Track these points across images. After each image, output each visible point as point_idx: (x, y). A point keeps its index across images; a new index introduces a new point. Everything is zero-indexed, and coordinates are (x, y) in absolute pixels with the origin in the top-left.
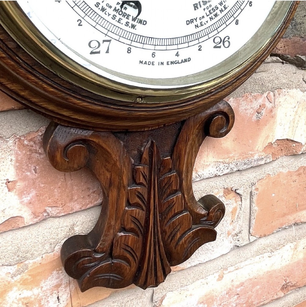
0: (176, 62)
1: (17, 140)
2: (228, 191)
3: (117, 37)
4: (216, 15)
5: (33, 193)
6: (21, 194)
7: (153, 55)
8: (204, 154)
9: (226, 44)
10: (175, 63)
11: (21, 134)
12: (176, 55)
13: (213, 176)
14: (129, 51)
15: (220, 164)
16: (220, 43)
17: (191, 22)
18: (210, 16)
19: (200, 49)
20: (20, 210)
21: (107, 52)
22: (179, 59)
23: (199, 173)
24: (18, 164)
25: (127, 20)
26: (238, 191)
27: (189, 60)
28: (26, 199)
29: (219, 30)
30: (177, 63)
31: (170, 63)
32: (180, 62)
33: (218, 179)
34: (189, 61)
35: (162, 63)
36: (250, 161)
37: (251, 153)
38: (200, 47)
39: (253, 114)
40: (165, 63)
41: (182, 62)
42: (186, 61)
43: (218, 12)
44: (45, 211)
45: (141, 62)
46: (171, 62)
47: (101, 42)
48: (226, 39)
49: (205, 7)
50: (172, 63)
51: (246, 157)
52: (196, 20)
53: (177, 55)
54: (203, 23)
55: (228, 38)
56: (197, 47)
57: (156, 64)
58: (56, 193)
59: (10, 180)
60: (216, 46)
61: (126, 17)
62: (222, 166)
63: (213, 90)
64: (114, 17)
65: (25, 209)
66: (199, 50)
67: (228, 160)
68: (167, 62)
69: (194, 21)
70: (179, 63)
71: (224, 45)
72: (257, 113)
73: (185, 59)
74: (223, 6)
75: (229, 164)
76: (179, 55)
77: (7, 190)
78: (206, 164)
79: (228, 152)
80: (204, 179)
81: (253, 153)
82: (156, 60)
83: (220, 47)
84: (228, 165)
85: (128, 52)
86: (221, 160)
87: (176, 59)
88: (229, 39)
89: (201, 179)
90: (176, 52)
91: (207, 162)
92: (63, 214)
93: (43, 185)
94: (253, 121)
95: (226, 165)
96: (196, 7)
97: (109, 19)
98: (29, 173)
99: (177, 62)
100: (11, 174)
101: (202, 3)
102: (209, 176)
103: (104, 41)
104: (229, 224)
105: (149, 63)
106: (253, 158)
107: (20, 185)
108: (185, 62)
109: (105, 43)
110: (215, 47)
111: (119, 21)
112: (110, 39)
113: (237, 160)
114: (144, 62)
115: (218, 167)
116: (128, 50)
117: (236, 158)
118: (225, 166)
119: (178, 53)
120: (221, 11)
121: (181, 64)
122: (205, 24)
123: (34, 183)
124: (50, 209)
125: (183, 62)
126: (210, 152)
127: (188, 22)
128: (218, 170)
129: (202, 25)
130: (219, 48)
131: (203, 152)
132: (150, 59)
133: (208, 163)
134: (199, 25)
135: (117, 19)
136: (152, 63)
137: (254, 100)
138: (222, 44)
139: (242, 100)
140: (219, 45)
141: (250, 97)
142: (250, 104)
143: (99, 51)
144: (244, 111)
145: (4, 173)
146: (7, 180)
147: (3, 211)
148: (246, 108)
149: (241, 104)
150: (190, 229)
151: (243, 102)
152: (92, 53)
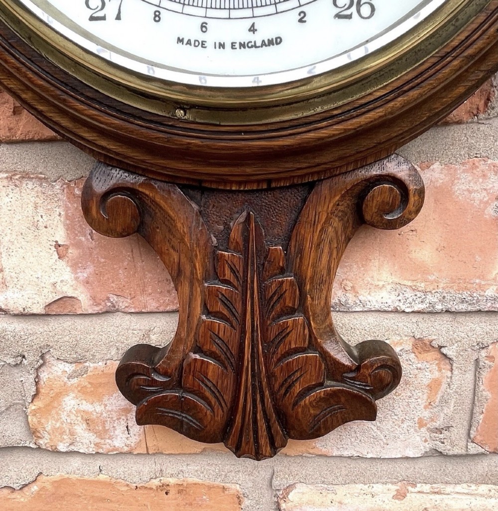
0: (250, 45)
1: (65, 186)
2: (422, 346)
5: (91, 269)
6: (75, 266)
7: (204, 27)
8: (371, 264)
9: (366, 10)
10: (248, 47)
11: (69, 178)
12: (250, 30)
13: (390, 309)
14: (157, 17)
15: (405, 289)
16: (349, 8)
19: (303, 20)
20: (76, 289)
21: (118, 17)
22: (258, 38)
23: (361, 298)
24: (68, 222)
26: (444, 351)
27: (278, 41)
28: (83, 275)
30: (252, 47)
31: (237, 46)
32: (259, 44)
33: (403, 318)
34: (277, 44)
35: (222, 46)
36: (475, 299)
37: (477, 281)
38: (302, 15)
39: (488, 203)
40: (228, 46)
41: (263, 44)
42: (271, 42)
44: (108, 299)
45: (180, 40)
46: (240, 44)
50: (242, 45)
51: (466, 288)
53: (253, 29)
56: (295, 15)
57: (210, 44)
58: (121, 276)
59: (60, 243)
60: (341, 14)
62: (409, 294)
63: (335, 112)
65: (81, 289)
66: (301, 21)
67: (423, 285)
68: (232, 43)
70: (256, 47)
71: (359, 11)
72: (497, 203)
73: (268, 40)
75: (425, 292)
76: (256, 30)
77: (56, 256)
78: (377, 283)
79: (422, 270)
80: (370, 311)
81: (483, 283)
82: (210, 38)
83: (349, 17)
84: (422, 294)
85: (155, 21)
86: (409, 283)
87: (248, 37)
89: (366, 309)
90: (249, 23)
91: (378, 280)
92: (133, 310)
93: (103, 260)
94: (487, 217)
95: (419, 294)
98: (83, 239)
99: (253, 44)
100: (61, 236)
102: (382, 307)
104: (422, 406)
105: (197, 44)
106: (482, 293)
107: (73, 252)
108: (269, 45)
110: (338, 16)
113: (443, 288)
114: (185, 41)
115: (401, 295)
116: (156, 16)
117: (441, 285)
118: (416, 295)
119: (253, 25)
121: (260, 48)
123: (91, 254)
124: (115, 297)
125: (266, 46)
126: (385, 262)
128: (402, 301)
130: (347, 20)
131: (370, 260)
132: (195, 34)
133: (381, 283)
136: (202, 44)
137: (493, 173)
138: (354, 9)
139: (461, 171)
140: (348, 12)
141: (482, 166)
142: (481, 180)
143: (103, 15)
144: (466, 193)
145: (52, 232)
146: (56, 242)
147: (54, 284)
148: (471, 189)
149: (459, 179)
150: (321, 385)
151: (463, 175)
152: (92, 18)
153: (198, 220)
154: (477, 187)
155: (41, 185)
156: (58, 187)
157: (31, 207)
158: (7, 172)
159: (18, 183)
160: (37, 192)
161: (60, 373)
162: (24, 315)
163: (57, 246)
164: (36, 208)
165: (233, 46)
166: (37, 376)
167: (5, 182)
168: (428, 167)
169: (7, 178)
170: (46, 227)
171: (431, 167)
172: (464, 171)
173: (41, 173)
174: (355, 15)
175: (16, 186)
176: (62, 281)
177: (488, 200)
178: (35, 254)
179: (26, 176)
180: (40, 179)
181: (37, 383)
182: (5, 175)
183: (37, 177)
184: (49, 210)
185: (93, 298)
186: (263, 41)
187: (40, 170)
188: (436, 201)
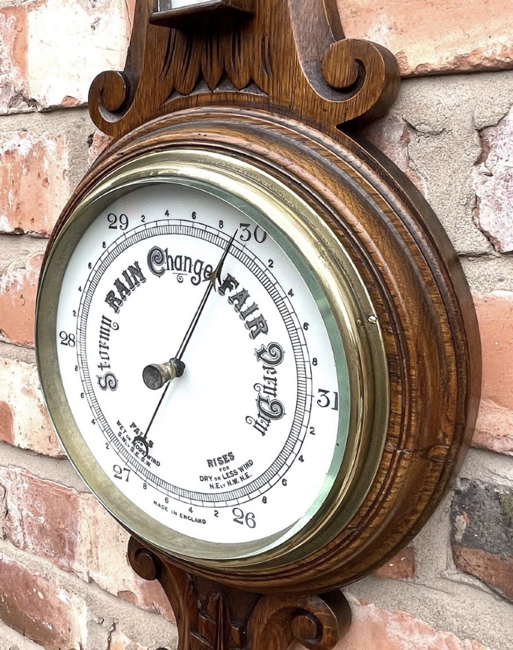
3: (135, 470)
4: (235, 481)
7: (166, 500)
9: (250, 523)
10: (188, 519)
12: (189, 510)
16: (241, 518)
17: (205, 479)
18: (228, 480)
19: (217, 515)
20: (135, 589)
21: (127, 480)
22: (194, 516)
25: (143, 456)
27: (204, 522)
28: (140, 582)
29: (240, 501)
30: (190, 520)
31: (183, 516)
32: (194, 519)
38: (216, 512)
40: (178, 514)
41: (196, 520)
42: (200, 521)
43: (238, 477)
44: (153, 604)
45: (155, 503)
47: (123, 470)
48: (250, 516)
49: (222, 467)
50: (185, 517)
52: (211, 478)
53: (191, 510)
54: (219, 486)
55: (252, 515)
56: (212, 511)
57: (169, 510)
60: (237, 519)
61: (142, 452)
64: (133, 450)
65: (138, 590)
66: (215, 515)
69: (209, 479)
70: (192, 521)
73: (199, 519)
74: (244, 472)
76: (192, 512)
77: (126, 563)
82: (169, 507)
83: (242, 523)
85: (144, 488)
87: (188, 514)
88: (253, 517)
90: (189, 506)
92: (167, 619)
96: (210, 463)
97: (129, 449)
99: (191, 518)
101: (217, 462)
103: (125, 469)
105: (163, 507)
109: (125, 471)
110: (235, 520)
111: (136, 455)
112: (129, 469)
114: (158, 504)
116: (144, 486)
119: (191, 508)
120: (242, 478)
121: (195, 522)
122: (222, 488)
124: (158, 605)
125: (197, 522)
127: (202, 479)
130: (240, 524)
132: (163, 503)
134: (215, 486)
135: (135, 452)
136: (166, 509)
137: (418, 631)
138: (243, 520)
139: (392, 618)
140: (240, 520)
141: (410, 621)
142: (408, 633)
143: (121, 476)
144: (396, 638)
147: (124, 580)
148: (400, 636)
149: (390, 624)
151: (394, 623)
153: (189, 588)
154: (405, 637)
157: (115, 527)
161: (122, 642)
162: (106, 591)
164: (118, 528)
165: (181, 515)
166: (110, 637)
168: (366, 605)
170: (122, 542)
172: (394, 620)
174: (245, 523)
176: (128, 580)
178: (115, 556)
181: (109, 642)
185: (145, 600)
188: (374, 635)
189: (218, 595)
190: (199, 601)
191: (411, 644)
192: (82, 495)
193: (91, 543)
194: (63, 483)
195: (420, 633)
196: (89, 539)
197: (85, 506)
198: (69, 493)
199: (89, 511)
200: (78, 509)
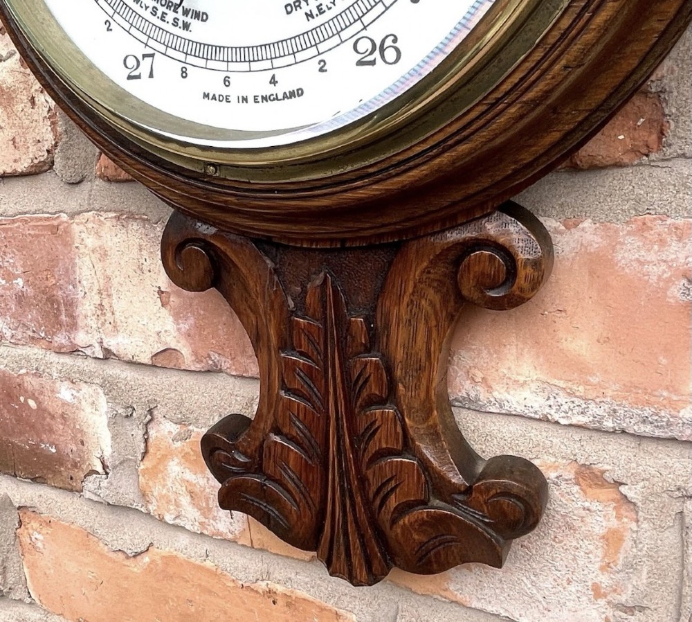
0: (272, 98)
2: (589, 477)
5: (192, 321)
6: (177, 316)
7: (226, 81)
8: (506, 351)
9: (390, 55)
10: (271, 100)
12: (271, 82)
13: (537, 417)
14: (184, 74)
15: (556, 391)
16: (371, 53)
17: (296, 7)
19: (324, 69)
20: (178, 342)
21: (151, 76)
22: (279, 90)
23: (496, 394)
25: (175, 15)
26: (623, 489)
27: (299, 93)
28: (185, 327)
29: (366, 20)
30: (274, 99)
31: (260, 99)
32: (280, 97)
33: (560, 431)
34: (299, 96)
35: (245, 100)
36: (665, 420)
37: (665, 394)
38: (322, 64)
39: (668, 281)
40: (251, 99)
41: (285, 96)
42: (292, 95)
44: (209, 356)
45: (206, 96)
46: (262, 96)
47: (140, 58)
48: (389, 42)
50: (265, 98)
51: (648, 403)
53: (273, 81)
54: (324, 8)
55: (392, 38)
56: (315, 64)
57: (233, 99)
58: (221, 332)
59: (162, 289)
60: (363, 60)
61: (172, 8)
62: (562, 399)
64: (154, 12)
65: (183, 342)
66: (321, 70)
67: (581, 388)
68: (255, 97)
69: (304, 4)
70: (278, 100)
71: (383, 56)
72: (684, 281)
73: (290, 92)
75: (586, 400)
76: (277, 82)
77: (159, 304)
78: (514, 377)
79: (578, 368)
80: (509, 415)
81: (675, 398)
82: (234, 92)
83: (373, 63)
84: (582, 402)
85: (183, 77)
86: (562, 384)
87: (269, 90)
88: (395, 40)
89: (504, 412)
90: (269, 74)
91: (518, 374)
92: (234, 373)
93: (202, 312)
94: (671, 300)
95: (577, 401)
99: (275, 96)
100: (163, 281)
102: (526, 411)
103: (144, 56)
104: (597, 566)
105: (221, 98)
106: (673, 413)
107: (174, 301)
108: (291, 98)
109: (146, 59)
110: (360, 63)
111: (163, 19)
112: (151, 51)
113: (613, 398)
114: (211, 96)
115: (552, 399)
116: (183, 72)
117: (609, 393)
118: (573, 402)
119: (273, 77)
121: (282, 101)
122: (330, 9)
123: (191, 305)
124: (216, 356)
125: (288, 98)
126: (526, 350)
127: (289, 9)
128: (554, 408)
129: (321, 12)
130: (371, 66)
131: (505, 345)
132: (221, 90)
133: (522, 379)
134: (315, 12)
135: (159, 14)
136: (227, 99)
137: (675, 238)
138: (377, 54)
139: (625, 232)
140: (370, 58)
141: (658, 227)
142: (656, 247)
143: (138, 74)
144: (635, 264)
145: (155, 276)
146: (159, 288)
147: (158, 333)
148: (642, 259)
149: (623, 244)
150: (424, 503)
151: (629, 239)
152: (130, 77)
154: (652, 257)
155: (144, 227)
156: (158, 229)
157: (136, 250)
158: (115, 211)
159: (125, 224)
160: (141, 233)
161: (166, 434)
162: (133, 364)
163: (161, 292)
164: (140, 250)
165: (255, 99)
166: (146, 433)
167: (114, 222)
168: (576, 225)
169: (115, 217)
170: (150, 271)
171: (581, 226)
172: (629, 233)
173: (144, 214)
174: (379, 60)
175: (123, 226)
176: (166, 331)
177: (671, 276)
178: (141, 298)
179: (131, 216)
180: (144, 220)
181: (146, 440)
182: (114, 215)
183: (141, 218)
184: (151, 253)
185: (195, 353)
186: (285, 93)
187: (143, 211)
188: (592, 273)
189: (322, 275)
190: (289, 298)
191: (664, 267)
192: (77, 219)
193: (100, 293)
194: (45, 210)
195: (680, 239)
196: (96, 287)
197: (83, 235)
198: (55, 223)
199: (91, 241)
200: (73, 243)
